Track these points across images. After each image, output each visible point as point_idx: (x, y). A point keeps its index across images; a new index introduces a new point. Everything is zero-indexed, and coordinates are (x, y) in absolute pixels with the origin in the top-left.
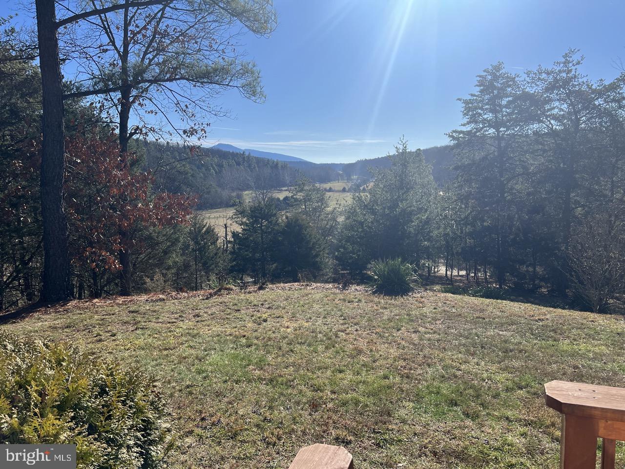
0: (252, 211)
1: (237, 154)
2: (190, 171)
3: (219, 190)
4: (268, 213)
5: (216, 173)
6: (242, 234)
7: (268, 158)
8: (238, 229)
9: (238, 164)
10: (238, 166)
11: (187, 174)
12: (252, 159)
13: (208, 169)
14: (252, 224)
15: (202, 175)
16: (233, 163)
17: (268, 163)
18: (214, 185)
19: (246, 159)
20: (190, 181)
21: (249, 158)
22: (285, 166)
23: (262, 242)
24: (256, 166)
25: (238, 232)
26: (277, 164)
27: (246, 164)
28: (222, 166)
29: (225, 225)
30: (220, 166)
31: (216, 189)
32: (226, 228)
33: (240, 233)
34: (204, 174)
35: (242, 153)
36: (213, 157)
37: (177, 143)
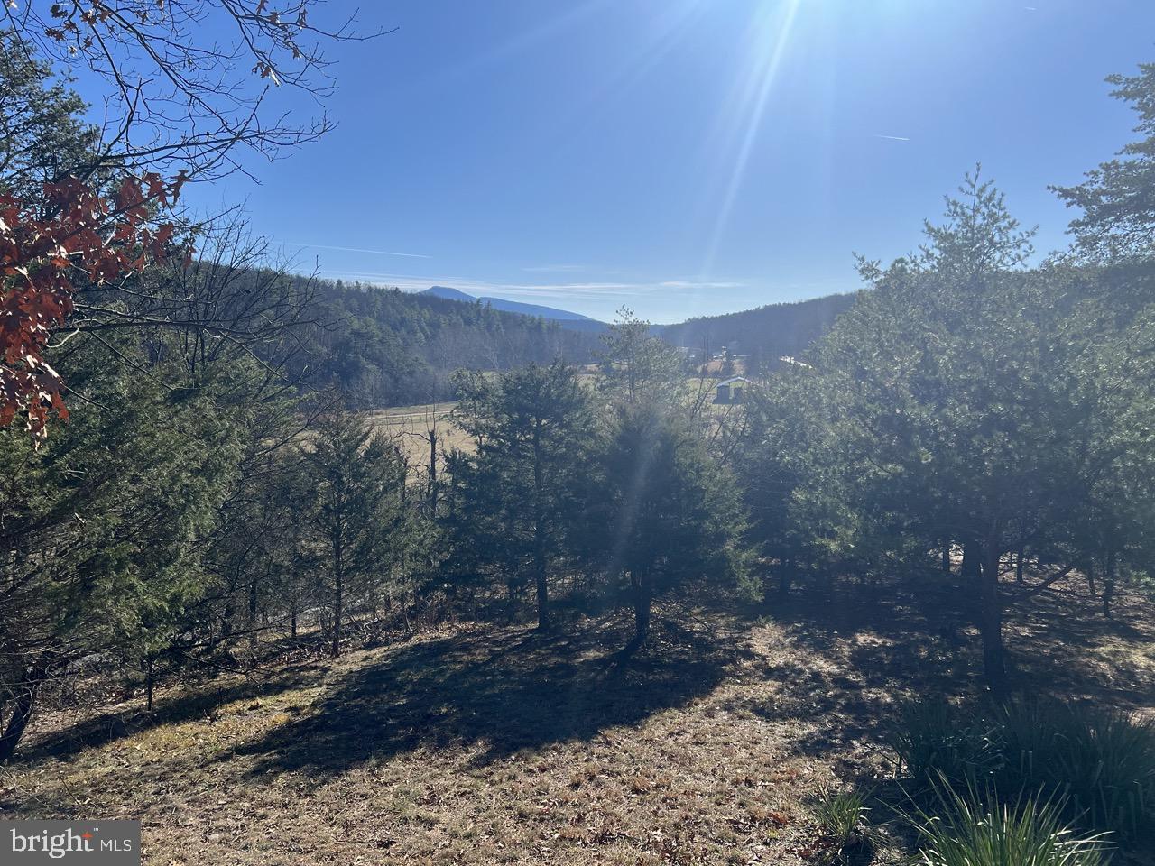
0: (509, 392)
1: (467, 303)
2: (377, 332)
3: (431, 369)
4: (559, 397)
5: (427, 338)
6: (479, 463)
7: (523, 313)
8: (467, 445)
9: (468, 322)
10: (467, 327)
11: (372, 337)
12: (494, 313)
13: (412, 332)
14: (510, 430)
15: (401, 342)
16: (458, 320)
17: (524, 322)
18: (423, 360)
19: (482, 314)
20: (377, 351)
21: (488, 311)
22: (553, 328)
23: (539, 487)
24: (501, 326)
25: (464, 455)
26: (540, 323)
27: (481, 322)
28: (439, 327)
29: (432, 434)
30: (435, 326)
31: (427, 367)
32: (433, 441)
33: (472, 459)
34: (404, 340)
35: (475, 302)
36: (422, 308)
37: (357, 283)
